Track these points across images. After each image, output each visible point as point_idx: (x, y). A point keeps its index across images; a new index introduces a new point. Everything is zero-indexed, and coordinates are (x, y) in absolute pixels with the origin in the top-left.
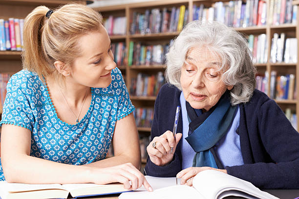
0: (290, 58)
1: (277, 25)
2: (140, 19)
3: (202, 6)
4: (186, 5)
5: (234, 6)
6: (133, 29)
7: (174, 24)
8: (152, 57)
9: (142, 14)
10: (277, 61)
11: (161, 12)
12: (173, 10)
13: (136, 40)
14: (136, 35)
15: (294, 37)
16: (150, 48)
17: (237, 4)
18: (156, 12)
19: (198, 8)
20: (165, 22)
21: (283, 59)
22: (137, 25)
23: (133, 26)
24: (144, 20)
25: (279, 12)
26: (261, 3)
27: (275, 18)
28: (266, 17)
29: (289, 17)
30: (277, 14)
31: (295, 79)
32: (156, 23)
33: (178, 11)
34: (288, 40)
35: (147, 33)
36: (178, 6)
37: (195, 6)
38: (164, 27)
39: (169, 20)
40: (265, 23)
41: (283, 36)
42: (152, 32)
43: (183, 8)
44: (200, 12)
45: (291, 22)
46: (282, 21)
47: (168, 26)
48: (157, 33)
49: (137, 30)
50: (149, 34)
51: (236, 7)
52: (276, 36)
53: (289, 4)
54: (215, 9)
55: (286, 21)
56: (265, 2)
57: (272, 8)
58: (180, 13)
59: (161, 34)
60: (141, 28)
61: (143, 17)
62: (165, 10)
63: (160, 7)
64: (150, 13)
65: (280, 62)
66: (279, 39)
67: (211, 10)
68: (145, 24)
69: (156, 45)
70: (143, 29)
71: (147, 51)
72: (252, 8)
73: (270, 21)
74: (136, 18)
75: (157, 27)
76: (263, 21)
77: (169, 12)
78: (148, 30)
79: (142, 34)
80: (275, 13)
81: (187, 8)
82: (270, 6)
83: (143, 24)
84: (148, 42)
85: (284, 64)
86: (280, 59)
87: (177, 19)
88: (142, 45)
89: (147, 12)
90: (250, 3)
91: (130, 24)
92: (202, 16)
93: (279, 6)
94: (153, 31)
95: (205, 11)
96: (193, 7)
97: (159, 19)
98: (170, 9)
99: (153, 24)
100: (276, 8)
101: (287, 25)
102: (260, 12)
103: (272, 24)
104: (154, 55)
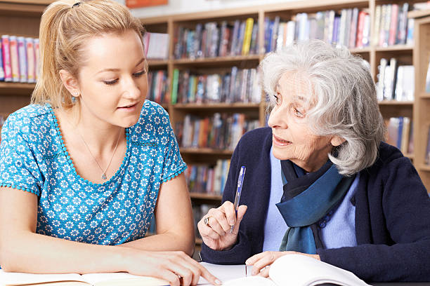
0: (404, 94)
1: (385, 47)
2: (189, 37)
3: (277, 19)
4: (255, 17)
5: (323, 19)
6: (178, 52)
7: (237, 45)
8: (205, 91)
9: (191, 30)
10: (384, 98)
11: (219, 27)
12: (236, 24)
13: (182, 68)
14: (183, 61)
15: (410, 63)
16: (202, 78)
17: (328, 16)
18: (212, 27)
19: (272, 21)
20: (225, 41)
21: (394, 95)
22: (185, 45)
23: (179, 47)
24: (194, 38)
25: (387, 28)
26: (362, 15)
27: (383, 36)
28: (369, 35)
29: (402, 35)
30: (386, 32)
31: (411, 125)
32: (212, 43)
33: (243, 26)
34: (401, 69)
35: (199, 56)
36: (242, 18)
37: (268, 19)
38: (223, 49)
39: (230, 39)
40: (368, 44)
41: (393, 62)
42: (205, 56)
43: (250, 21)
44: (274, 27)
45: (405, 42)
46: (392, 41)
47: (229, 48)
48: (213, 58)
49: (185, 53)
50: (202, 59)
51: (326, 20)
52: (383, 62)
53: (403, 16)
54: (297, 24)
55: (397, 41)
56: (367, 14)
57: (377, 23)
58: (246, 30)
59: (219, 59)
60: (190, 49)
61: (192, 34)
62: (224, 24)
63: (218, 20)
64: (203, 29)
65: (389, 100)
66: (388, 67)
67: (291, 25)
68: (196, 44)
69: (212, 74)
70: (194, 52)
71: (199, 82)
72: (349, 22)
73: (375, 41)
74: (182, 36)
75: (214, 48)
76: (365, 41)
77: (230, 27)
78: (200, 53)
79: (192, 59)
80: (382, 29)
81: (256, 22)
82: (375, 19)
83: (193, 45)
84: (199, 70)
85: (394, 102)
86: (389, 94)
87: (241, 37)
88: (191, 74)
89: (199, 28)
90: (347, 15)
91: (175, 44)
92: (277, 34)
93: (388, 19)
94: (207, 55)
95: (282, 26)
96: (265, 21)
97: (215, 38)
98: (232, 23)
99: (208, 45)
100: (383, 22)
101: (400, 47)
102: (360, 28)
103: (378, 45)
104: (209, 88)
